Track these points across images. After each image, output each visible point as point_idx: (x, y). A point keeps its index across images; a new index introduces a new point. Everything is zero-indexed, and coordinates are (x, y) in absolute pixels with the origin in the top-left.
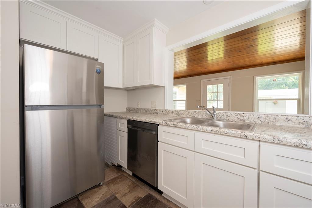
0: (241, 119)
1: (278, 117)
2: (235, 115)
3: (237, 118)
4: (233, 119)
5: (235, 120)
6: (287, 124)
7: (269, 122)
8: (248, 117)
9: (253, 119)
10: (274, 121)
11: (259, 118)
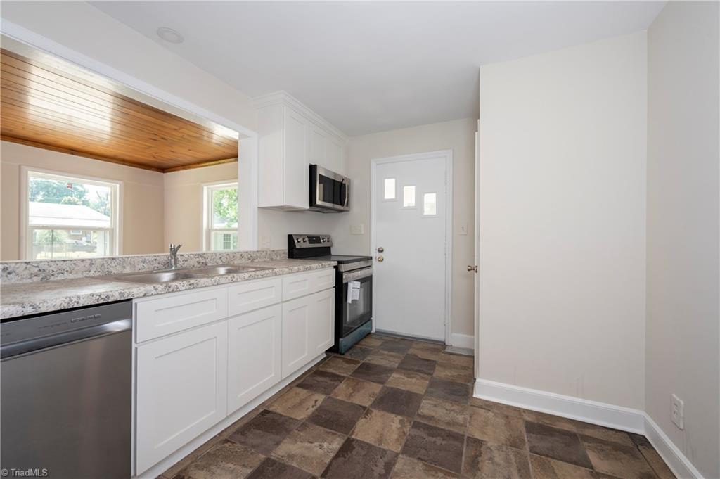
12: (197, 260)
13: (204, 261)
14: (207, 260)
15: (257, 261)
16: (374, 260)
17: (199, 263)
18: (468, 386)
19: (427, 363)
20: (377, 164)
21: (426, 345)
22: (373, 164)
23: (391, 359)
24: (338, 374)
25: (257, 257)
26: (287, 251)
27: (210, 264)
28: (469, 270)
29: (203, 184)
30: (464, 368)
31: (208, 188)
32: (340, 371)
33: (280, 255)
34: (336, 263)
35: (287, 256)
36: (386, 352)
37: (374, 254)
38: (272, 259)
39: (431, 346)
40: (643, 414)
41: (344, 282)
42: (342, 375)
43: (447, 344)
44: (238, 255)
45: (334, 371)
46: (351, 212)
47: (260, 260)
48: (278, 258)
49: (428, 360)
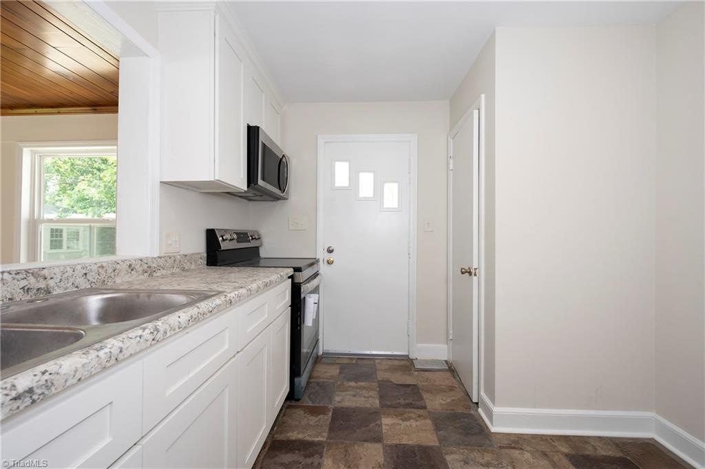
0: (38, 290)
1: (118, 266)
2: (17, 276)
3: (23, 288)
4: (9, 296)
5: (16, 295)
6: (130, 277)
7: (104, 281)
8: (60, 278)
9: (71, 280)
10: (112, 275)
11: (86, 274)
12: (24, 283)
13: (42, 284)
14: (51, 283)
15: (159, 274)
16: (321, 262)
17: (26, 290)
18: (471, 414)
19: (409, 390)
20: (325, 143)
21: (390, 363)
22: (321, 141)
23: (365, 393)
24: (308, 438)
25: (160, 268)
26: (205, 255)
27: (57, 291)
28: (463, 273)
29: (21, 144)
30: (451, 389)
31: (33, 153)
32: (309, 433)
33: (196, 262)
34: (290, 272)
35: (206, 262)
36: (352, 384)
37: (321, 255)
38: (183, 269)
39: (397, 363)
40: (653, 415)
41: (302, 296)
42: (316, 439)
43: (411, 357)
44: (125, 266)
45: (300, 436)
46: (289, 200)
47: (164, 272)
48: (193, 267)
49: (409, 386)
